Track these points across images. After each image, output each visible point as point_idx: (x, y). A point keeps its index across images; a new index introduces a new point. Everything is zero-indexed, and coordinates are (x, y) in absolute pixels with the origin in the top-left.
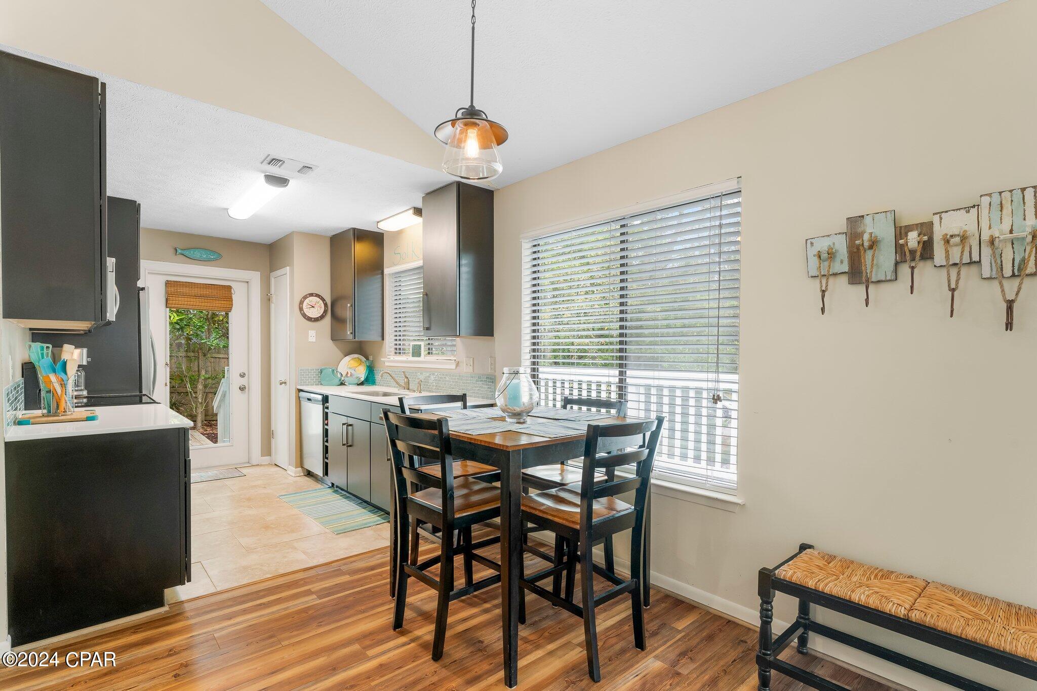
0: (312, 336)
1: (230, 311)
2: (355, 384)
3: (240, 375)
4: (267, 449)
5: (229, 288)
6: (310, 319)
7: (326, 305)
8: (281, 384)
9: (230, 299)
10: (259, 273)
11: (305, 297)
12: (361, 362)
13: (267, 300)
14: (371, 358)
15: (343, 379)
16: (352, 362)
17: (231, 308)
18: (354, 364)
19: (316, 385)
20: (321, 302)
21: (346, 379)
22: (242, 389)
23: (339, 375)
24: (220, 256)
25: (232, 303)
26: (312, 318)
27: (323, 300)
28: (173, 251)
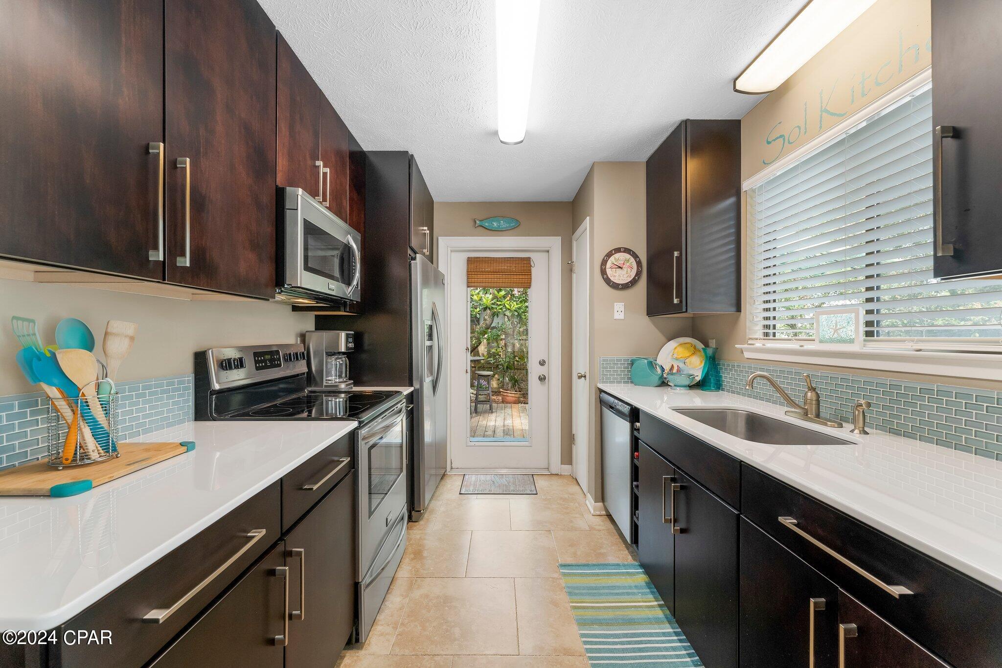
0: (619, 311)
1: (529, 288)
2: (685, 386)
3: (540, 363)
4: (567, 457)
5: (529, 259)
6: (615, 286)
7: (639, 264)
8: (580, 377)
9: (528, 273)
10: (560, 238)
11: (609, 255)
12: (695, 351)
13: (568, 269)
14: (713, 343)
15: (665, 376)
16: (680, 350)
17: (530, 283)
18: (682, 352)
19: (625, 382)
20: (632, 260)
21: (670, 377)
22: (542, 379)
23: (659, 370)
24: (518, 224)
25: (531, 277)
26: (619, 284)
27: (635, 256)
28: (472, 223)
